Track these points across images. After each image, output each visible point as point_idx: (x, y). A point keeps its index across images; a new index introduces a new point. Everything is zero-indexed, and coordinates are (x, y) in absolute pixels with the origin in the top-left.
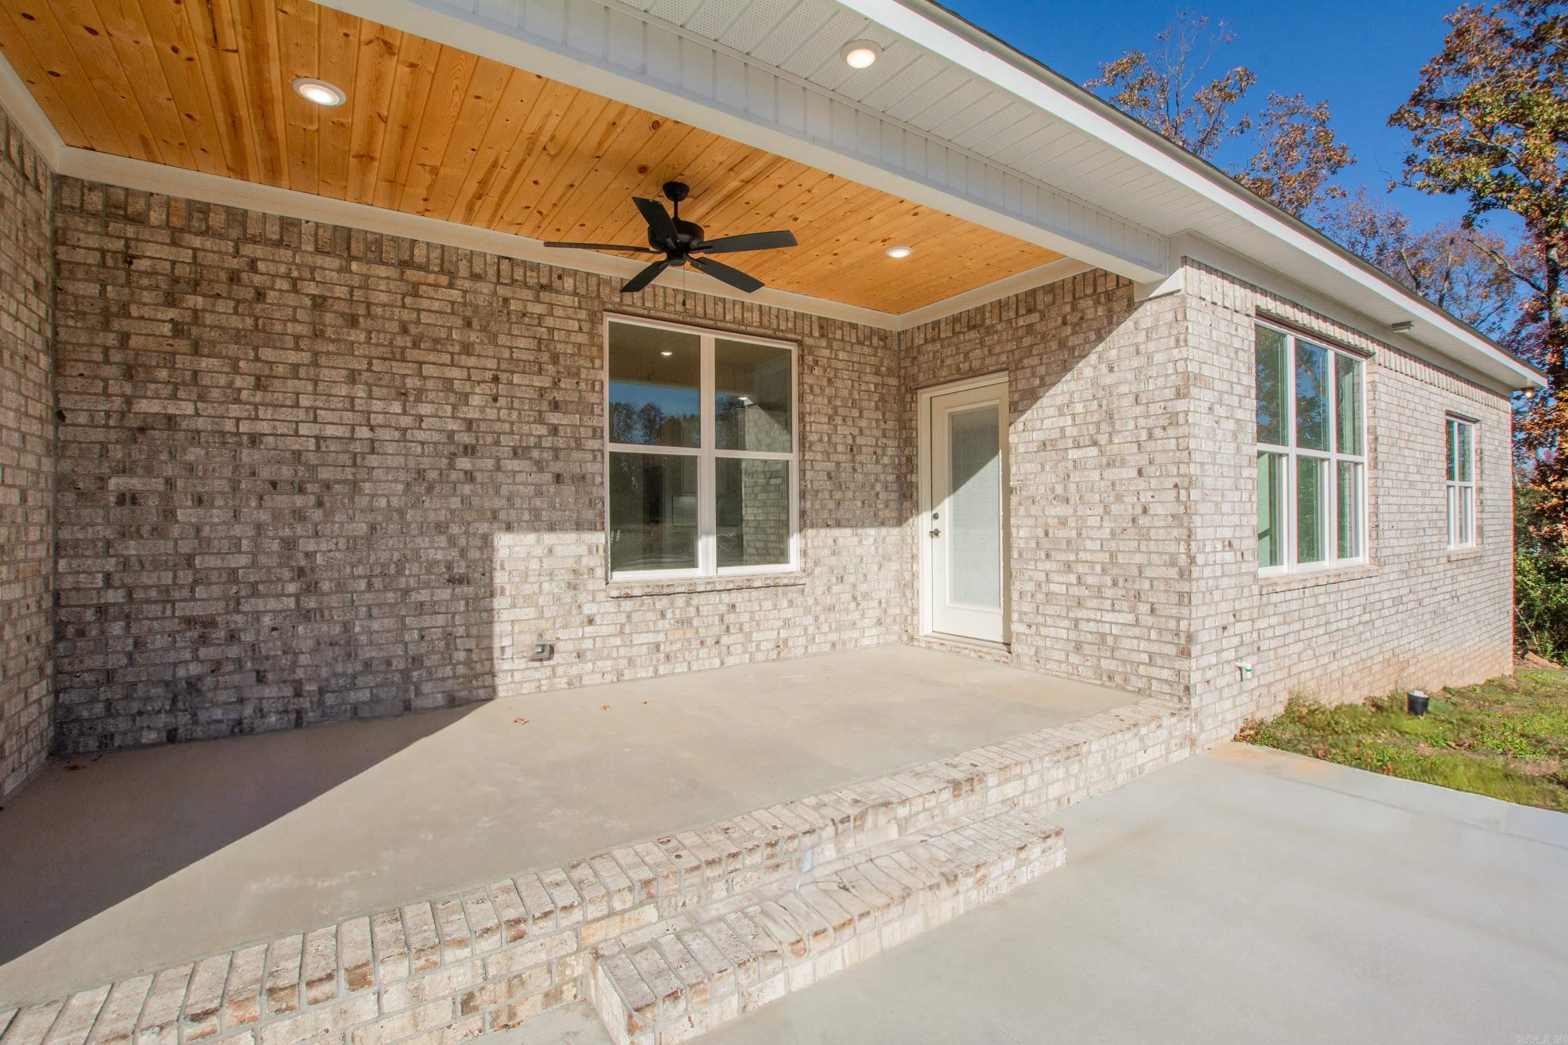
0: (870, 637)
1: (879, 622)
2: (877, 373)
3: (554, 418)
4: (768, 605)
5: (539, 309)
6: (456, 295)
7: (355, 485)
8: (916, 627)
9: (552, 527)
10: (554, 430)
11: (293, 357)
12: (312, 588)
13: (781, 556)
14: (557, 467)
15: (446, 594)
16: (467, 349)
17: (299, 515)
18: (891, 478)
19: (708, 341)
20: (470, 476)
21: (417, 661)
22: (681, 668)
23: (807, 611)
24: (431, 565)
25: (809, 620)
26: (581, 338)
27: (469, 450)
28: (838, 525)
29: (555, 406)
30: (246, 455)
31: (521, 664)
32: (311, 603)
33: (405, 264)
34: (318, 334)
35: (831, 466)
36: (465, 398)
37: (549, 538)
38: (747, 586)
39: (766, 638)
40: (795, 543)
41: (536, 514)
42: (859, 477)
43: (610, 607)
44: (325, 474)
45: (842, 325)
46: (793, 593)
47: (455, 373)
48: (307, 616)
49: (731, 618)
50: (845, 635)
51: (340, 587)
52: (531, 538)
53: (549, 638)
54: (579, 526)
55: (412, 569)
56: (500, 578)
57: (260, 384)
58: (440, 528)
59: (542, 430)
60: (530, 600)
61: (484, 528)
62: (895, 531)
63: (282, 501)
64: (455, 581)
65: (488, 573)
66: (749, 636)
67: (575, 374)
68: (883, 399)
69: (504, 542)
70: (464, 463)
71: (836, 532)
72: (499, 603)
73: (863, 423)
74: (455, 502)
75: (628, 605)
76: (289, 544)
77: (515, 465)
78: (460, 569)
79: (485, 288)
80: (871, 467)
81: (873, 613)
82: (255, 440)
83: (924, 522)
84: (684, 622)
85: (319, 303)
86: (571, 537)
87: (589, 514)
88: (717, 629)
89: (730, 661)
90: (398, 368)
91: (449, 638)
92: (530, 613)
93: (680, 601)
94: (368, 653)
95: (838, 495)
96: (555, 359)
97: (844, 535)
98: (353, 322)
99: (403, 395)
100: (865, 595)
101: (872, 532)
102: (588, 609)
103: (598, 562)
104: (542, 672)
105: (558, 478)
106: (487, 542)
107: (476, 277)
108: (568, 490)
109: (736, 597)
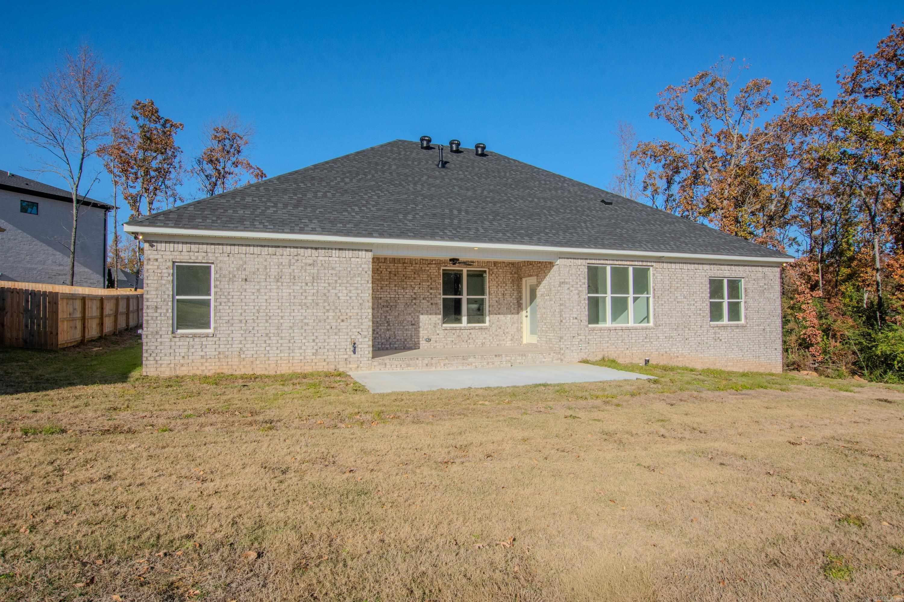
0: (509, 344)
1: (512, 340)
2: (511, 274)
3: (431, 291)
4: (480, 333)
5: (428, 268)
6: (412, 268)
7: (396, 306)
8: (522, 342)
9: (431, 314)
10: (431, 294)
11: (386, 283)
12: (389, 325)
13: (483, 322)
14: (431, 301)
15: (411, 327)
16: (415, 278)
17: (387, 311)
18: (515, 302)
19: (465, 271)
20: (415, 304)
21: (406, 340)
22: (458, 347)
23: (490, 336)
24: (408, 321)
25: (491, 338)
26: (436, 274)
27: (415, 299)
28: (499, 314)
29: (431, 289)
30: (380, 301)
31: (424, 342)
32: (389, 328)
33: (404, 263)
34: (390, 278)
35: (497, 299)
36: (414, 288)
37: (430, 316)
38: (474, 328)
39: (479, 342)
40: (487, 319)
41: (427, 311)
42: (505, 302)
43: (442, 332)
44: (391, 304)
45: (500, 263)
46: (486, 331)
47: (412, 283)
48: (388, 330)
49: (470, 336)
50: (502, 342)
51: (393, 325)
52: (426, 316)
53: (430, 337)
54: (436, 314)
55: (405, 322)
56: (421, 324)
57: (381, 289)
58: (410, 314)
59: (428, 294)
60: (426, 329)
61: (417, 314)
62: (516, 316)
63: (385, 309)
64: (412, 325)
65: (418, 323)
66: (475, 341)
67: (435, 281)
68: (513, 280)
69: (421, 317)
70: (414, 301)
71: (499, 316)
72: (421, 329)
73: (507, 287)
74: (412, 309)
75: (446, 331)
76: (386, 317)
77: (423, 301)
78: (413, 322)
79: (418, 266)
80: (509, 299)
81: (509, 338)
82: (381, 298)
83: (524, 313)
84: (459, 336)
85: (390, 272)
86: (434, 316)
87: (438, 311)
88: (467, 338)
89: (470, 346)
90: (403, 283)
91: (411, 336)
92: (426, 332)
93: (458, 331)
94: (398, 338)
95: (499, 306)
96: (431, 278)
97: (501, 317)
98: (395, 275)
99: (403, 288)
100: (507, 333)
101: (509, 316)
102: (438, 332)
103: (440, 322)
104: (428, 344)
105: (432, 304)
106: (418, 317)
107: (416, 264)
108: (434, 306)
109: (471, 331)
